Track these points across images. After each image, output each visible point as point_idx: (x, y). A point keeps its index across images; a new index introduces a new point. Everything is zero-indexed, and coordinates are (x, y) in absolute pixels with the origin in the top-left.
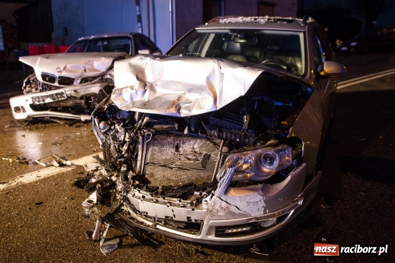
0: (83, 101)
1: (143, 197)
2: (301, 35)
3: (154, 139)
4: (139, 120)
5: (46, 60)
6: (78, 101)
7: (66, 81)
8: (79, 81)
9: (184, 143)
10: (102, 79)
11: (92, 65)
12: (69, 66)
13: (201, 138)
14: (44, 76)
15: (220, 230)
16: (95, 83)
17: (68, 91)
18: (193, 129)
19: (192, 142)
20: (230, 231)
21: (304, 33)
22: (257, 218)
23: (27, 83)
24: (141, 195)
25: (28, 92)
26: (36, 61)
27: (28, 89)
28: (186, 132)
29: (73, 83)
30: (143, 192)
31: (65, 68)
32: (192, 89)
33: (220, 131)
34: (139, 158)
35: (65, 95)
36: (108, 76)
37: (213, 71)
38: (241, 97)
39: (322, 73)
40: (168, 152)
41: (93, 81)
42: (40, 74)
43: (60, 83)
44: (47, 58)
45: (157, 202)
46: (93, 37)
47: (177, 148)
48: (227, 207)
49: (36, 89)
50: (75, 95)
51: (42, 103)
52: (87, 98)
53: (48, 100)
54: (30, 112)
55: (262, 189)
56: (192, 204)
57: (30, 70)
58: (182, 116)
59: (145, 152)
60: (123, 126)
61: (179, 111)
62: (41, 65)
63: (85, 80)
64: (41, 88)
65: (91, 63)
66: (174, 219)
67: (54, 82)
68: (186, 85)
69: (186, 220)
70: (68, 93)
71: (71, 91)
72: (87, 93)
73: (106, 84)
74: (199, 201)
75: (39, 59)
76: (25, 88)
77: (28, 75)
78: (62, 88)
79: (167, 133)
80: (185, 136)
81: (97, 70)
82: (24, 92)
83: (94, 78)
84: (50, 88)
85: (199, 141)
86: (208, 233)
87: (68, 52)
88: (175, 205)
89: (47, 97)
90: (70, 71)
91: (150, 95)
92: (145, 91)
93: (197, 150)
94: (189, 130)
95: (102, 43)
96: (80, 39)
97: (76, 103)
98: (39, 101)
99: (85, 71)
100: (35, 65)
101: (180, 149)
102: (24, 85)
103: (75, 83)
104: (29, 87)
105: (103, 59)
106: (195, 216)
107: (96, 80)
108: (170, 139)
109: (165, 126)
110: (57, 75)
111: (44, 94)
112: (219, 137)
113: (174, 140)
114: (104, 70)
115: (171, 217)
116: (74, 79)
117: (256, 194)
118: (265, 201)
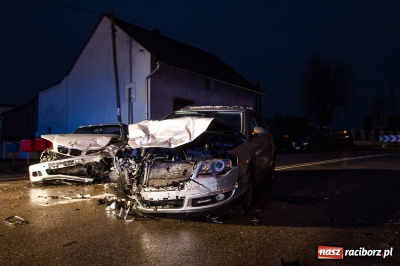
0: (85, 170)
1: (151, 190)
2: (241, 114)
3: (154, 164)
4: (144, 157)
5: (61, 137)
6: (82, 169)
7: (76, 153)
8: (85, 153)
9: (172, 166)
10: (102, 152)
11: (96, 141)
12: (79, 142)
13: (182, 163)
14: (60, 148)
15: (194, 202)
16: (97, 155)
17: (77, 160)
18: (177, 158)
19: (177, 165)
20: (199, 202)
21: (243, 113)
22: (214, 193)
23: (44, 155)
24: (149, 190)
25: (44, 161)
26: (54, 138)
27: (44, 159)
28: (173, 160)
29: (81, 154)
30: (150, 188)
31: (76, 143)
32: (177, 133)
33: (193, 157)
34: (145, 176)
35: (74, 163)
36: (107, 151)
37: (189, 122)
38: (204, 132)
39: (253, 133)
40: (163, 171)
41: (96, 153)
42: (57, 147)
43: (70, 154)
44: (62, 136)
45: (159, 191)
46: (91, 126)
47: (168, 169)
48: (198, 186)
49: (52, 159)
50: (82, 163)
51: (56, 168)
52: (89, 166)
53: (62, 166)
54: (45, 175)
55: (216, 176)
56: (179, 189)
57: (49, 144)
58: (172, 147)
59: (149, 172)
60: (134, 160)
61: (170, 145)
62: (57, 141)
63: (89, 153)
64: (56, 158)
65: (95, 140)
66: (169, 199)
67: (66, 153)
68: (174, 132)
69: (175, 198)
70: (77, 161)
71: (80, 159)
72: (90, 161)
73: (104, 156)
74: (183, 187)
75: (56, 136)
76: (42, 158)
77: (46, 149)
78: (72, 157)
79: (163, 161)
80: (173, 162)
81: (99, 146)
82: (41, 161)
83: (96, 151)
84: (63, 157)
85: (181, 164)
86: (188, 205)
87: (74, 133)
88: (169, 190)
89: (61, 163)
90: (79, 145)
91: (152, 140)
92: (149, 138)
93: (180, 169)
94: (175, 159)
95: (99, 130)
96: (80, 127)
97: (80, 171)
98: (54, 167)
99: (90, 145)
100: (53, 140)
101: (170, 170)
102: (42, 156)
103: (82, 154)
104: (45, 158)
105: (104, 137)
106: (181, 194)
107: (98, 153)
108: (164, 165)
109: (160, 158)
110: (70, 147)
111: (59, 161)
112: (192, 161)
113: (166, 165)
114: (104, 145)
115: (167, 199)
116: (81, 151)
117: (212, 178)
118: (217, 182)
